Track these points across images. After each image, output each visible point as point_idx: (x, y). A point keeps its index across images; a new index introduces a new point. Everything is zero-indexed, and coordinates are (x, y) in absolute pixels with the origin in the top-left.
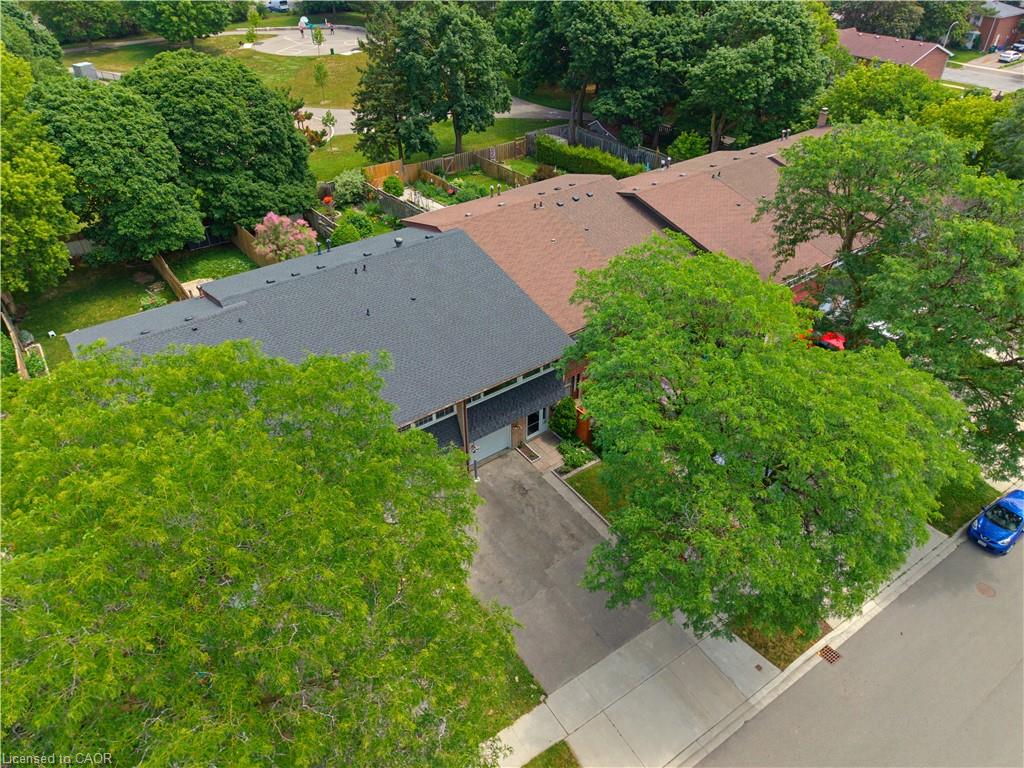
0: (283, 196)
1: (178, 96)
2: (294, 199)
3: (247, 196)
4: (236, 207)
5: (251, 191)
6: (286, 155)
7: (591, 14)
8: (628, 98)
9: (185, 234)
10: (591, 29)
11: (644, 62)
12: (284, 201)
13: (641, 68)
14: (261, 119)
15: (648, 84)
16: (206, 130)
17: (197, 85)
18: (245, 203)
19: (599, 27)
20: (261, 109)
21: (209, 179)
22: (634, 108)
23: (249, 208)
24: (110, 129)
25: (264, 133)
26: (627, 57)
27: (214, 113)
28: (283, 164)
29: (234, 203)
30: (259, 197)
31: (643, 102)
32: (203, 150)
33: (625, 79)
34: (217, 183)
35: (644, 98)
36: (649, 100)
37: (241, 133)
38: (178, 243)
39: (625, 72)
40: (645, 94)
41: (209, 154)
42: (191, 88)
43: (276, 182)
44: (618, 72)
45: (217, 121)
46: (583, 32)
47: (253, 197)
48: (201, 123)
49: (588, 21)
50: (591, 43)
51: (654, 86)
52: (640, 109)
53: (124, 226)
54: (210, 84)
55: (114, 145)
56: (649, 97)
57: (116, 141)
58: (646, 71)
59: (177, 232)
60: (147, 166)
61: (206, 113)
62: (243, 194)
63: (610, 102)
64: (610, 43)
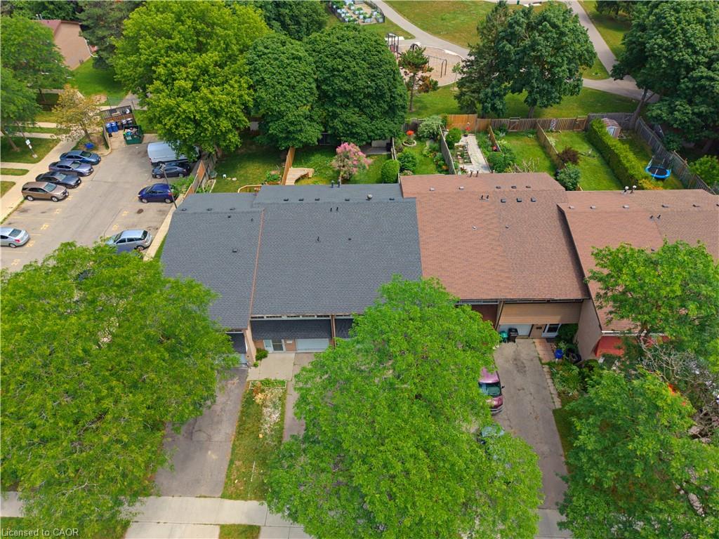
0: (373, 128)
1: (327, 57)
2: (379, 132)
3: (349, 125)
4: (341, 130)
5: (352, 122)
6: (384, 102)
7: (674, 33)
8: (679, 111)
9: (304, 140)
10: (668, 45)
11: (708, 83)
12: (373, 131)
13: (703, 87)
14: (373, 77)
15: (703, 103)
16: (335, 81)
17: (340, 52)
18: (346, 128)
19: (676, 45)
20: (375, 72)
21: (330, 109)
22: (680, 120)
23: (348, 132)
24: (280, 73)
25: (372, 88)
26: (694, 76)
27: (343, 71)
28: (381, 107)
29: (340, 126)
30: (356, 126)
31: (690, 116)
32: (331, 92)
33: (685, 93)
34: (334, 112)
35: (694, 113)
36: (699, 117)
37: (356, 85)
38: (299, 144)
39: (688, 88)
40: (696, 110)
41: (334, 95)
42: (336, 54)
43: (373, 118)
44: (683, 86)
45: (343, 76)
46: (660, 46)
47: (352, 126)
48: (333, 76)
49: (670, 39)
50: (665, 57)
51: (709, 105)
52: (685, 122)
53: (273, 129)
54: (348, 53)
55: (279, 83)
56: (699, 115)
57: (280, 81)
58: (706, 92)
59: (300, 138)
60: (293, 97)
61: (338, 71)
62: (346, 123)
63: (664, 108)
64: (681, 61)
